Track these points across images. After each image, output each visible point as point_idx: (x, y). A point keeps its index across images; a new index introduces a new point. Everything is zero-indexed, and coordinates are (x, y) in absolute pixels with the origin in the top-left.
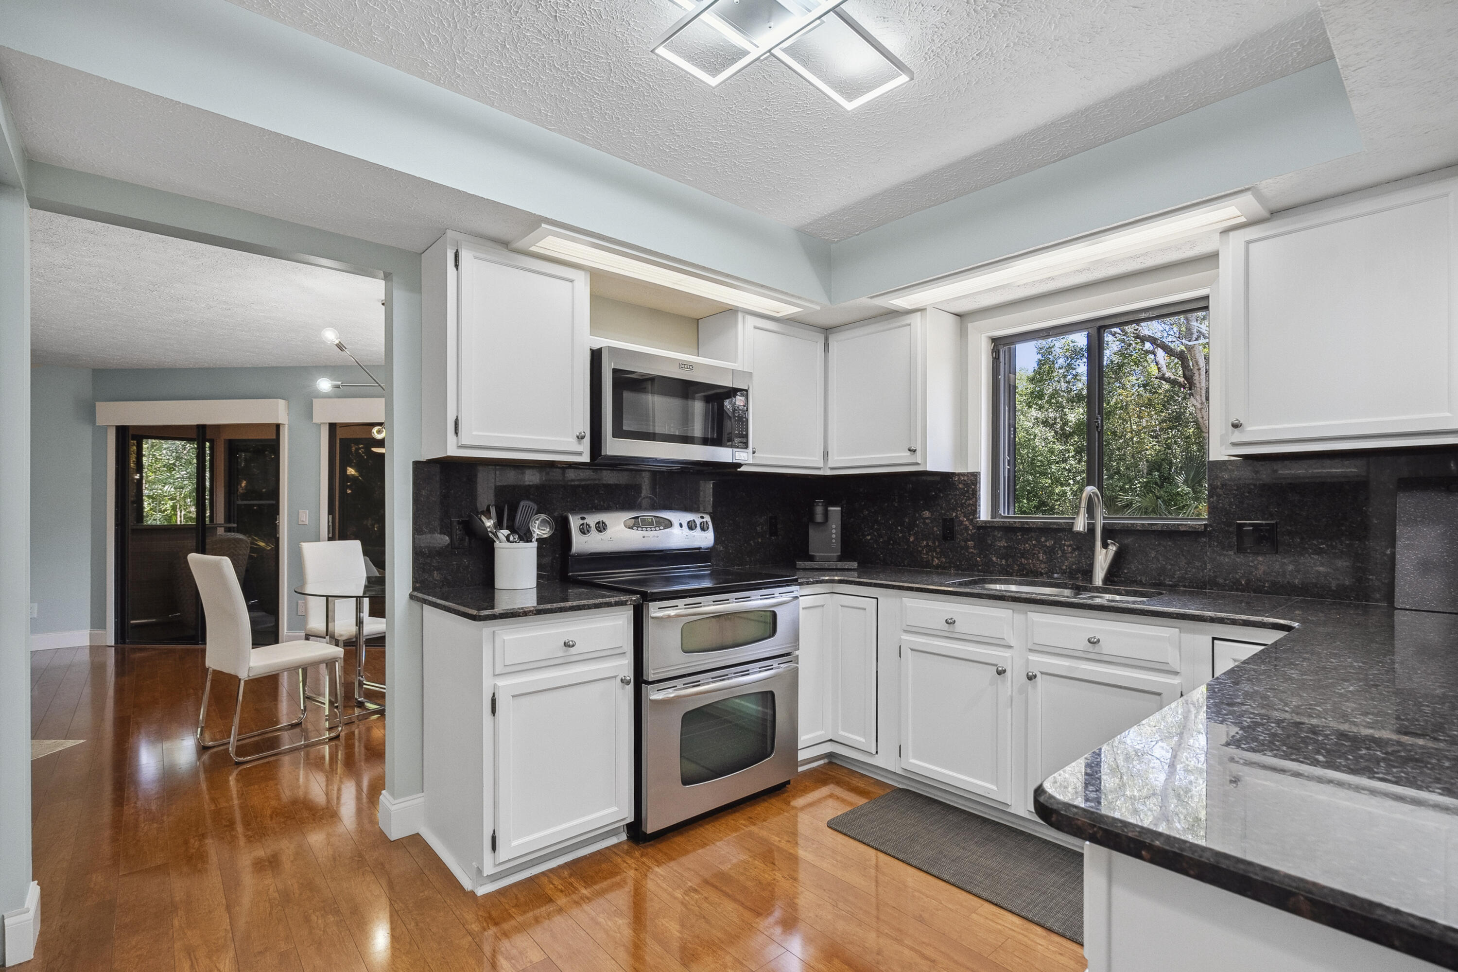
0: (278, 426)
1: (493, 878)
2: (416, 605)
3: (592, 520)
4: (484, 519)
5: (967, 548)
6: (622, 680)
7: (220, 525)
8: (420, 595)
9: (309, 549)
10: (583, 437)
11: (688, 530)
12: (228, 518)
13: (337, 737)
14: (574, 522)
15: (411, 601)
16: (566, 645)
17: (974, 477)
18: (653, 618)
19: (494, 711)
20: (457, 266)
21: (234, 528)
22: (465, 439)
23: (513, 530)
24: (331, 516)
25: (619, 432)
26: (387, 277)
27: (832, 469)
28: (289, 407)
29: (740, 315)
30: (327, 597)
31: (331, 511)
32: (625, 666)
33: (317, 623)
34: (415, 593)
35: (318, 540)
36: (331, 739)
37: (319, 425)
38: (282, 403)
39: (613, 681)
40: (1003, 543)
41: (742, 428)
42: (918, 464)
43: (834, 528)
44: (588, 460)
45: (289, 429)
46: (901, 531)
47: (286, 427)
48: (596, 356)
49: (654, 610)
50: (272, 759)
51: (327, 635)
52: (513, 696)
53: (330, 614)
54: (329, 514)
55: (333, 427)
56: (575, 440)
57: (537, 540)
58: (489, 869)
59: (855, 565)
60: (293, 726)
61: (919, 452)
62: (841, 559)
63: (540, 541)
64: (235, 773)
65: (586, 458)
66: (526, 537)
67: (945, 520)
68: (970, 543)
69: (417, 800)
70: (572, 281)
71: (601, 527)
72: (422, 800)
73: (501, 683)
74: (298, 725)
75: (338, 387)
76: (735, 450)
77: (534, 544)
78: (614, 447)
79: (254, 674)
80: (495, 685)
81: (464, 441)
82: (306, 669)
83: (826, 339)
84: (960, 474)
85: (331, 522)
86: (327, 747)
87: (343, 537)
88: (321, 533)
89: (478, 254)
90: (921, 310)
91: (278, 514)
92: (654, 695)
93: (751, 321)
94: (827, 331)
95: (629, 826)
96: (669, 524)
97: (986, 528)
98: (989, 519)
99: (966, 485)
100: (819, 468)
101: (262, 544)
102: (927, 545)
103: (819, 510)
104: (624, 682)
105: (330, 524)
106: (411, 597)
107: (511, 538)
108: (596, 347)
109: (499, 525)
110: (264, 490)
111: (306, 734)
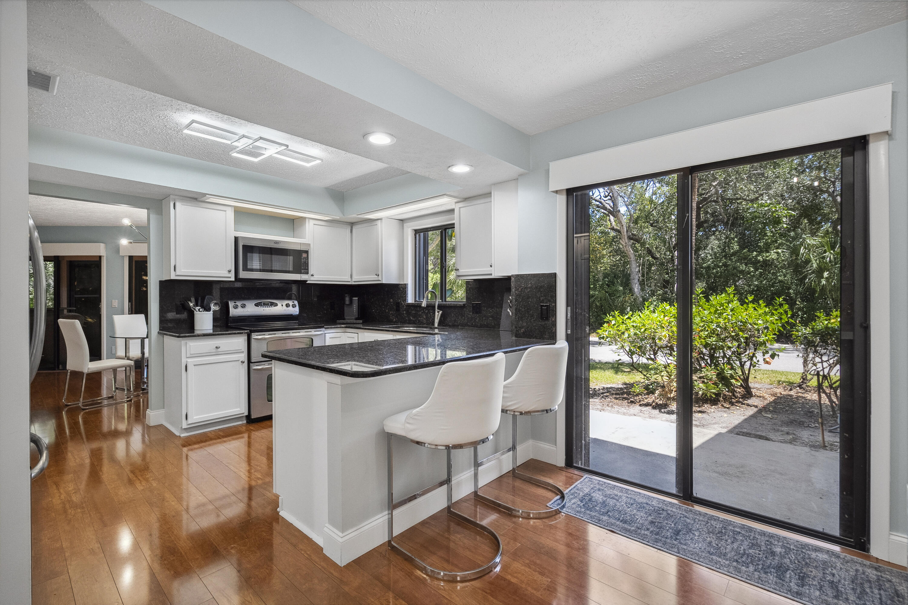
0: (100, 257)
1: (186, 430)
2: (161, 337)
3: (239, 303)
4: (189, 303)
5: (404, 314)
6: (241, 362)
7: (65, 308)
8: (161, 332)
9: (117, 319)
10: (230, 271)
11: (286, 307)
12: (70, 304)
13: (131, 401)
14: (231, 304)
15: (159, 335)
16: (217, 348)
17: (405, 286)
18: (254, 339)
19: (186, 370)
20: (174, 208)
21: (73, 310)
22: (178, 273)
23: (202, 307)
24: (130, 303)
25: (245, 269)
26: (148, 209)
27: (355, 282)
28: (106, 248)
29: (307, 220)
30: (126, 338)
31: (130, 300)
32: (243, 357)
33: (121, 352)
34: (160, 331)
35: (123, 313)
36: (128, 401)
37: (123, 257)
38: (102, 245)
39: (237, 362)
40: (414, 312)
41: (306, 266)
42: (379, 280)
43: (355, 306)
44: (234, 280)
45: (107, 260)
46: (384, 308)
47: (105, 257)
48: (236, 239)
49: (254, 336)
50: (99, 408)
51: (126, 357)
52: (194, 365)
53: (127, 347)
54: (129, 302)
55: (131, 258)
56: (227, 272)
57: (213, 311)
58: (185, 426)
59: (361, 321)
60: (109, 398)
61: (380, 276)
62: (356, 319)
63: (214, 312)
64: (82, 413)
65: (233, 279)
66: (208, 309)
67: (397, 303)
68: (405, 312)
69: (162, 412)
70: (225, 211)
71: (243, 306)
72: (164, 411)
73: (189, 360)
74: (112, 397)
75: (131, 243)
76: (302, 275)
77: (211, 312)
78: (243, 275)
79: (90, 371)
80: (187, 361)
81: (178, 274)
82: (115, 370)
83: (352, 227)
84: (401, 284)
85: (130, 306)
86: (126, 405)
87: (136, 313)
88: (125, 310)
89: (183, 204)
90: (381, 219)
91: (101, 302)
92: (254, 367)
93: (312, 222)
94: (352, 224)
95: (246, 416)
96: (276, 305)
97: (410, 306)
98: (414, 302)
99: (403, 289)
100: (349, 282)
101: (90, 320)
102: (392, 313)
103: (347, 299)
104: (243, 362)
105: (130, 307)
106: (158, 333)
107: (201, 310)
108: (237, 236)
109: (197, 305)
110: (90, 289)
111: (116, 400)
